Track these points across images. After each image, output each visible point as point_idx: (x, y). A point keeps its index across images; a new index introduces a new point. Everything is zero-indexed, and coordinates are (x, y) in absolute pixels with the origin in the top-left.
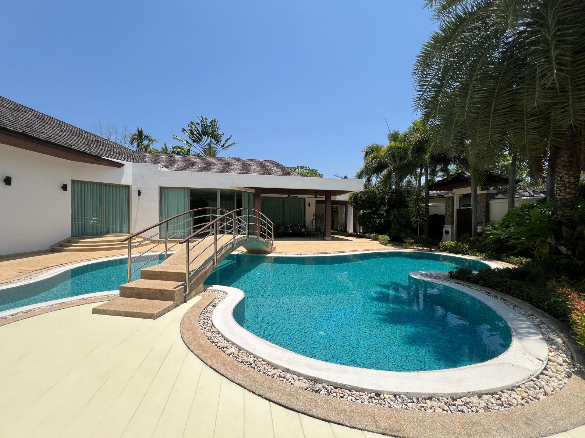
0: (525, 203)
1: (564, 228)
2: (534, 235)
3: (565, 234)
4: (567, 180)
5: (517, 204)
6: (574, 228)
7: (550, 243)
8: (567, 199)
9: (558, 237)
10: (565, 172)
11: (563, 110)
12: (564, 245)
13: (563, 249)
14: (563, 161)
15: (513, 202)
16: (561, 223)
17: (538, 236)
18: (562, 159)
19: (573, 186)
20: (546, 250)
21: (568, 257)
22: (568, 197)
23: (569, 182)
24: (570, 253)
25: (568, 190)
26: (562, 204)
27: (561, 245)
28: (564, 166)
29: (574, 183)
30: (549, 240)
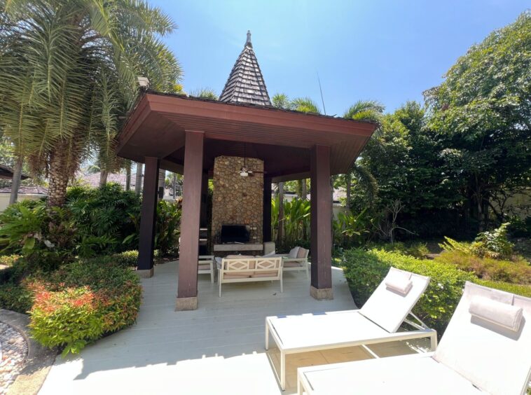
0: (28, 199)
1: (51, 224)
2: (22, 232)
3: (51, 229)
4: (58, 182)
5: (20, 200)
6: (58, 224)
7: (36, 239)
8: (56, 198)
9: (45, 232)
10: (57, 175)
11: (54, 120)
12: (50, 240)
13: (48, 243)
14: (56, 166)
15: (16, 197)
16: (48, 220)
17: (26, 233)
18: (56, 163)
19: (62, 188)
20: (31, 246)
21: (52, 250)
22: (57, 196)
23: (59, 185)
24: (53, 246)
25: (58, 191)
26: (52, 202)
27: (47, 239)
28: (57, 170)
29: (62, 186)
30: (36, 236)
